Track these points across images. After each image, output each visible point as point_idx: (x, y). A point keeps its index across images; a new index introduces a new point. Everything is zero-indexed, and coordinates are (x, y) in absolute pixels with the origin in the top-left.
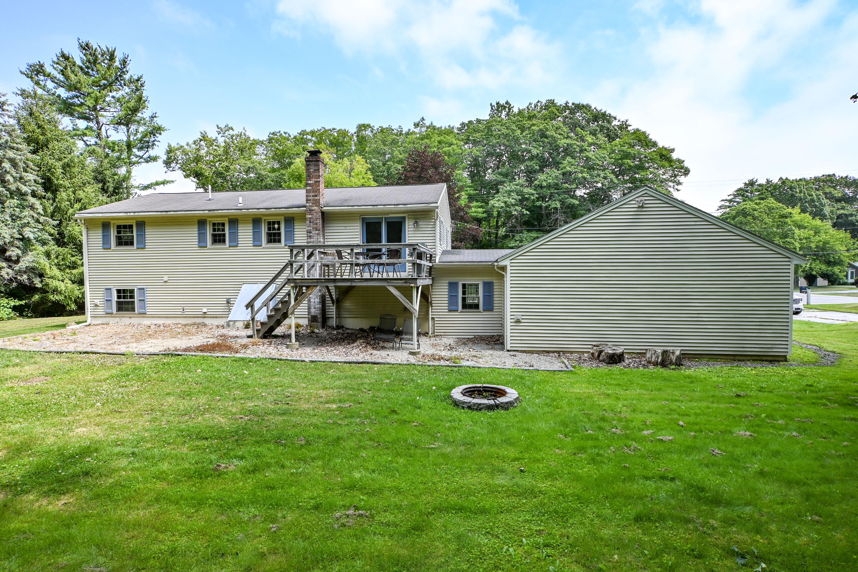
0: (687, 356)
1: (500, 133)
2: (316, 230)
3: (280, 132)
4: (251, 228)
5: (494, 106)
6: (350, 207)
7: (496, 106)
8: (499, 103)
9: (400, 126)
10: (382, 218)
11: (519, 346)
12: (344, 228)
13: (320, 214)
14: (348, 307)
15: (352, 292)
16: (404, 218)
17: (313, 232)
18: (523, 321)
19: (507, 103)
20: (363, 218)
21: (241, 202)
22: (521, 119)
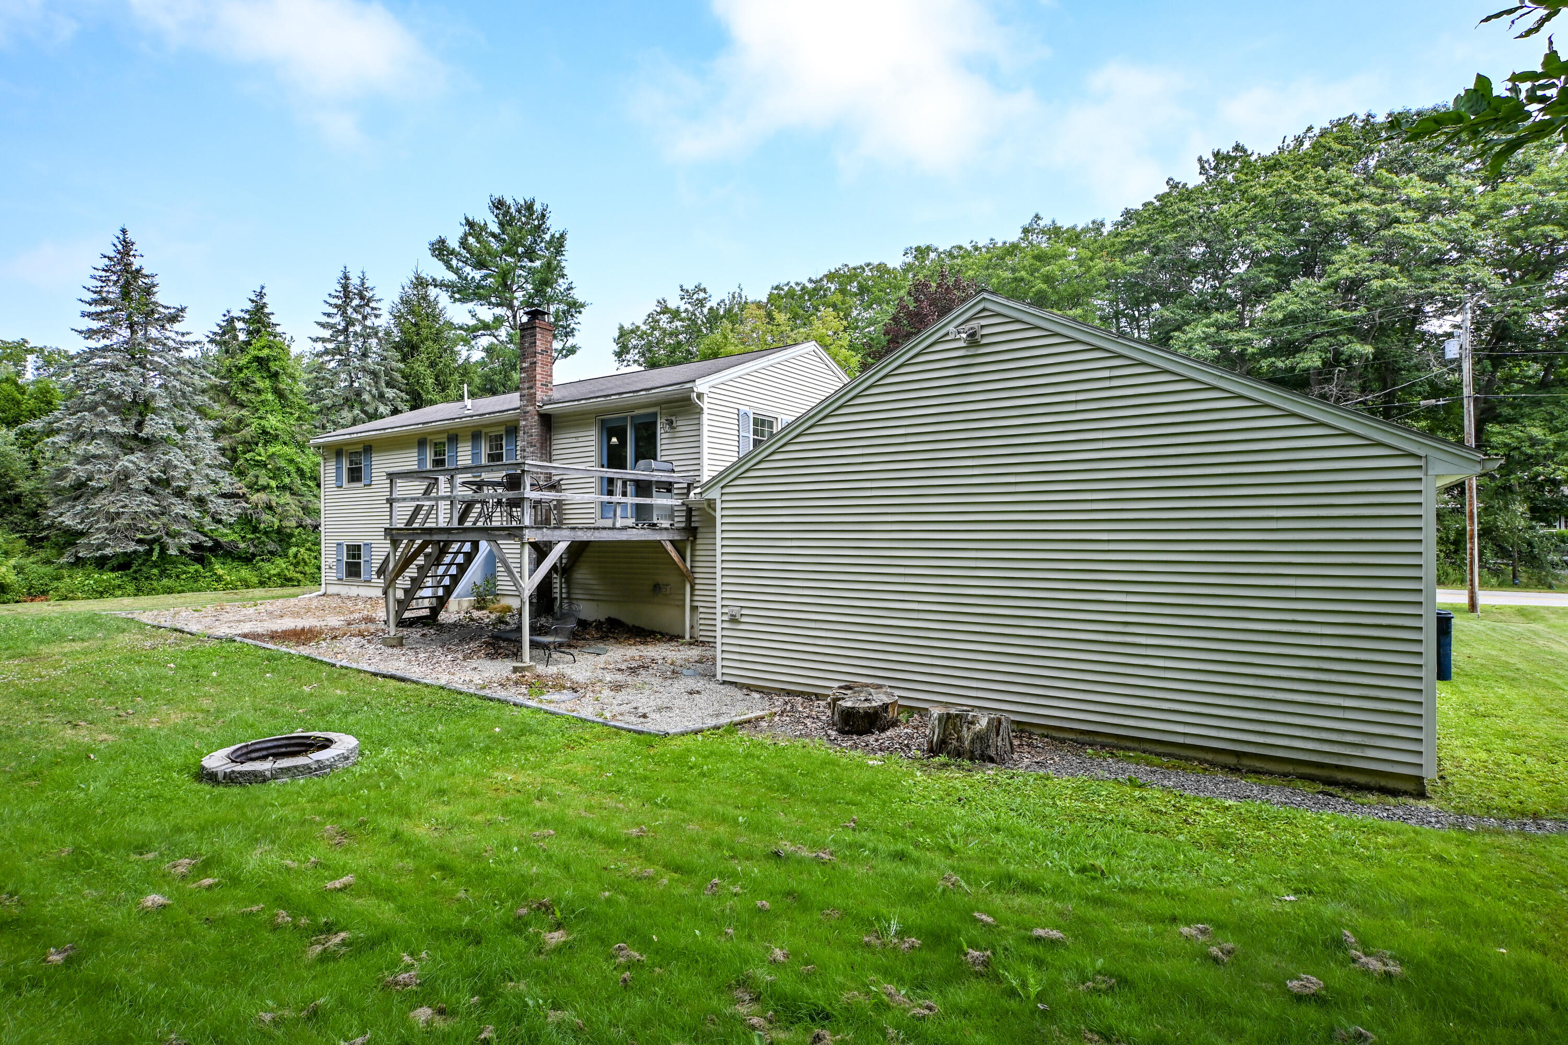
0: (1099, 739)
1: (1186, 216)
2: (532, 446)
3: (788, 284)
4: (470, 448)
5: (1207, 161)
6: (576, 403)
7: (1212, 159)
8: (1218, 152)
9: (992, 240)
10: (626, 418)
11: (735, 674)
12: (574, 440)
13: (536, 417)
14: (580, 581)
15: (585, 554)
16: (655, 414)
17: (527, 450)
18: (743, 619)
19: (1237, 148)
20: (602, 421)
21: (469, 407)
22: (1244, 177)
